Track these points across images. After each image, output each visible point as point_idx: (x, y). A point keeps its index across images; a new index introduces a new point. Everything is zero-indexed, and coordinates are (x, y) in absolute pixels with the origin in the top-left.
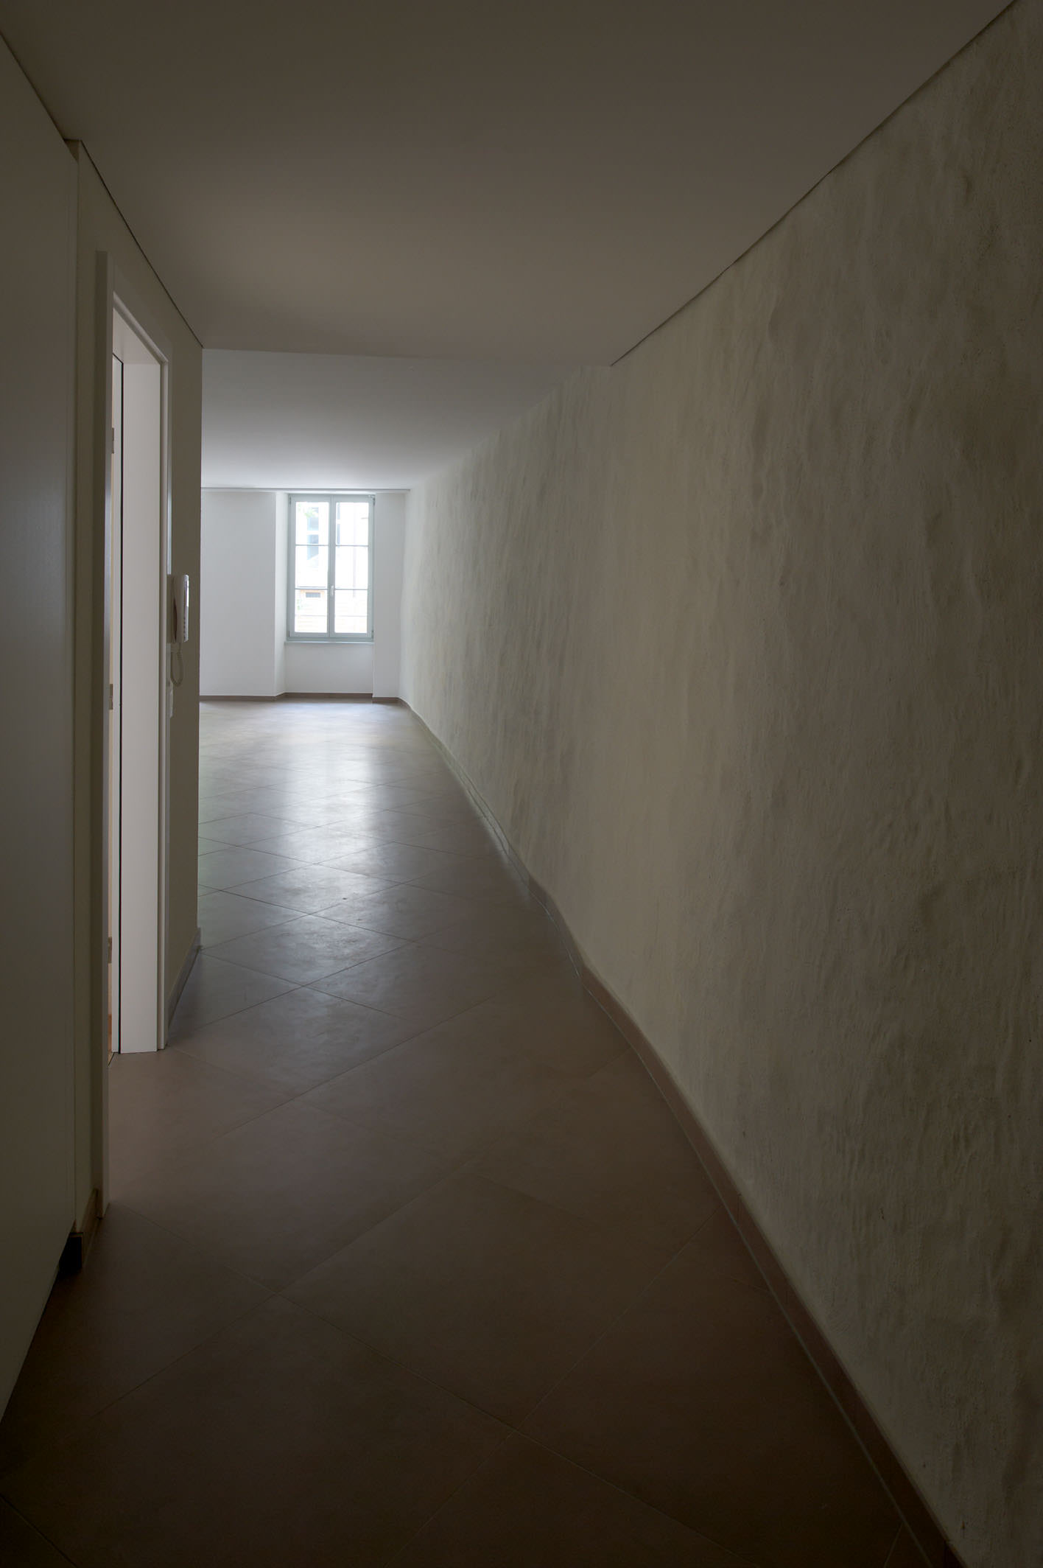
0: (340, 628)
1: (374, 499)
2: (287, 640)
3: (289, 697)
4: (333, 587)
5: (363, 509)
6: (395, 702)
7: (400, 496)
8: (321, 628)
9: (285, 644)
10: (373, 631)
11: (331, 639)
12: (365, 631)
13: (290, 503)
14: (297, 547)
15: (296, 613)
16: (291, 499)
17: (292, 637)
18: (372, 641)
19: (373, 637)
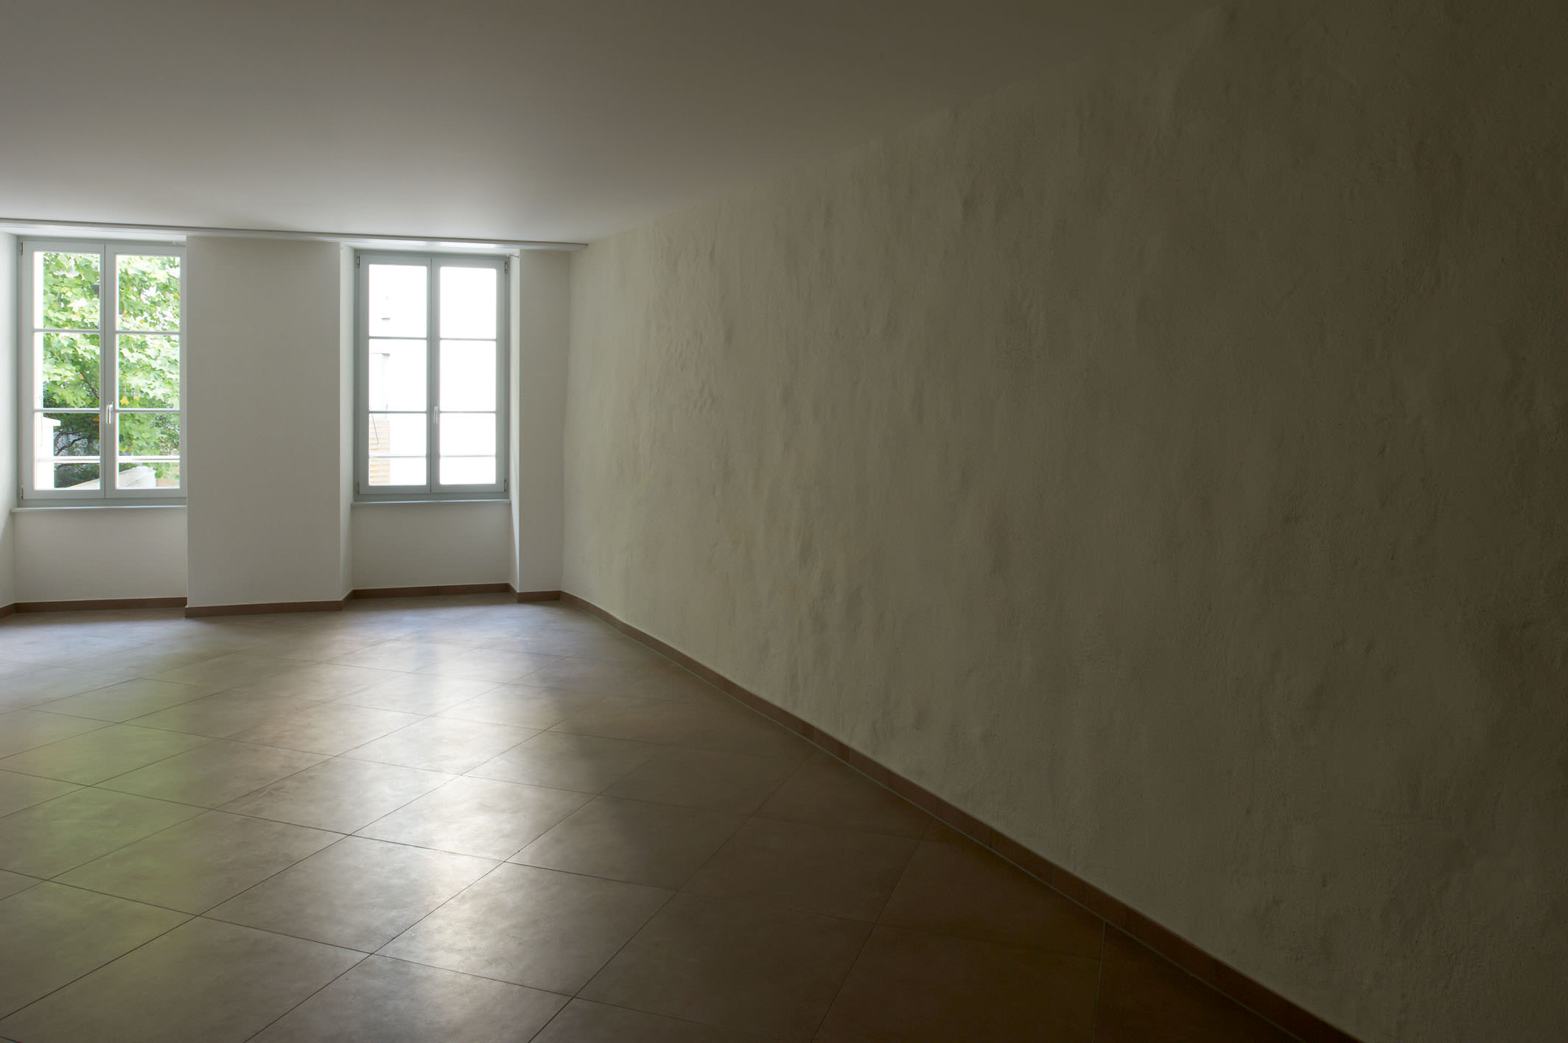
16: (361, 258)
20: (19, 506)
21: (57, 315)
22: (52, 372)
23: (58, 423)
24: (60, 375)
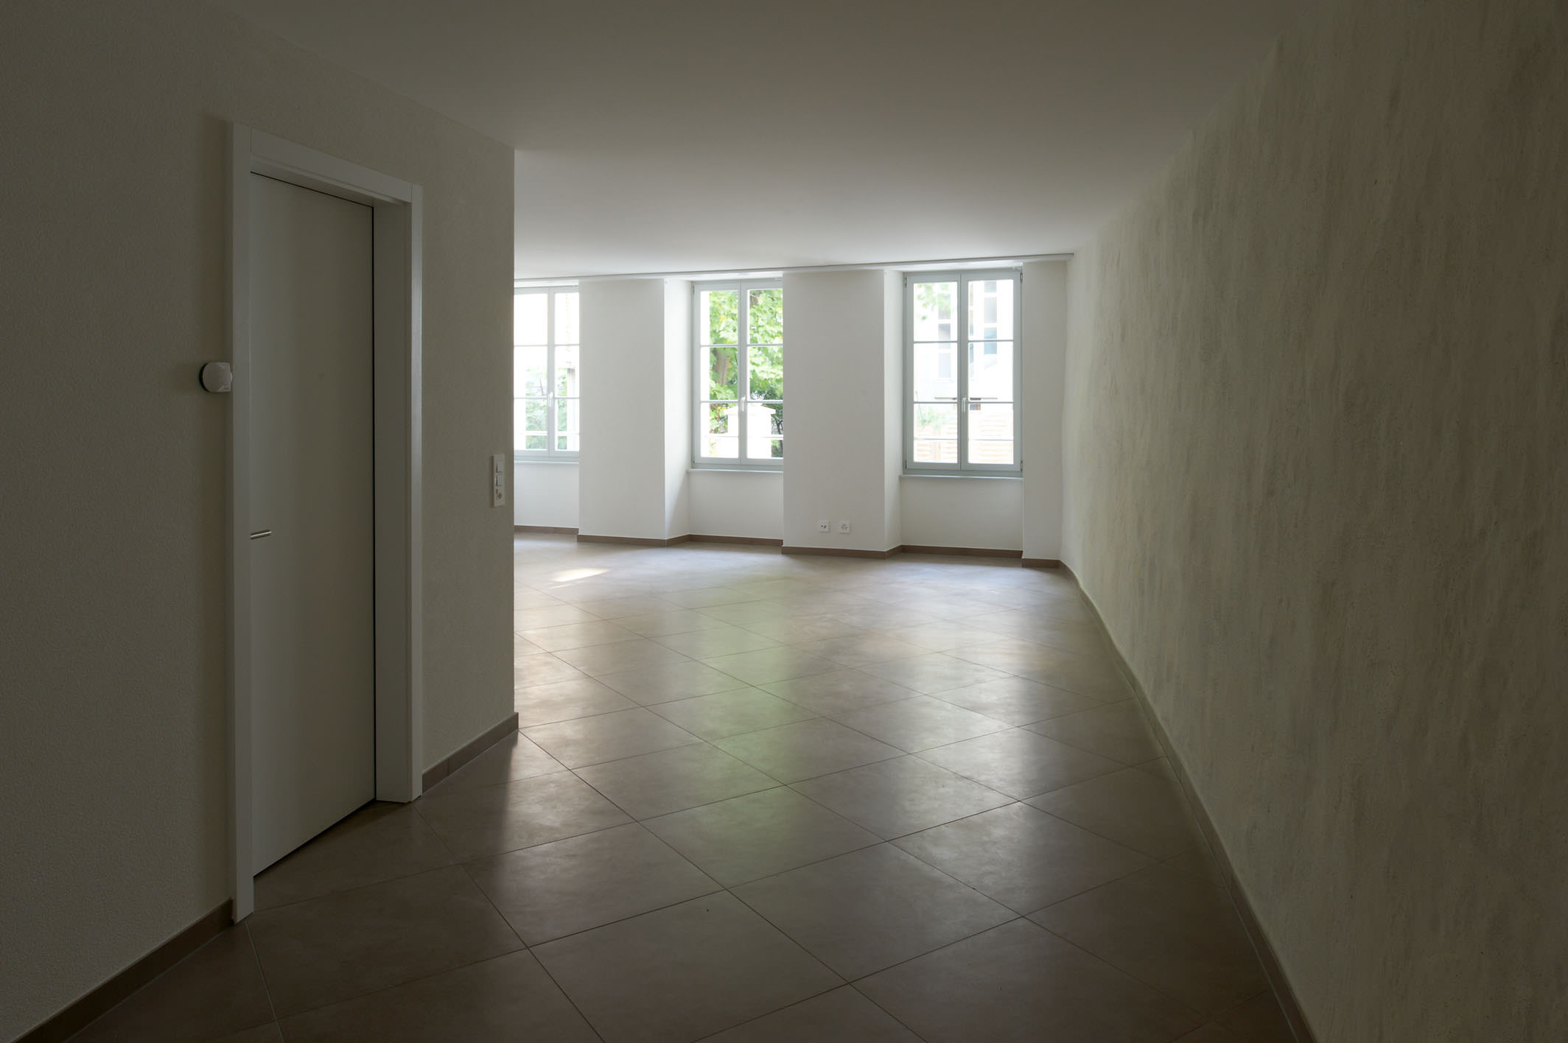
0: (976, 456)
1: (1021, 274)
2: (904, 473)
3: (906, 553)
4: (964, 399)
5: (1006, 287)
6: (1054, 567)
7: (1058, 265)
8: (949, 456)
9: (901, 478)
10: (1022, 462)
11: (963, 472)
12: (1011, 462)
13: (905, 285)
14: (915, 345)
15: (916, 435)
16: (907, 280)
17: (909, 468)
18: (1022, 477)
19: (1021, 470)
20: (693, 468)
21: (772, 328)
22: (769, 371)
23: (774, 411)
24: (774, 374)
